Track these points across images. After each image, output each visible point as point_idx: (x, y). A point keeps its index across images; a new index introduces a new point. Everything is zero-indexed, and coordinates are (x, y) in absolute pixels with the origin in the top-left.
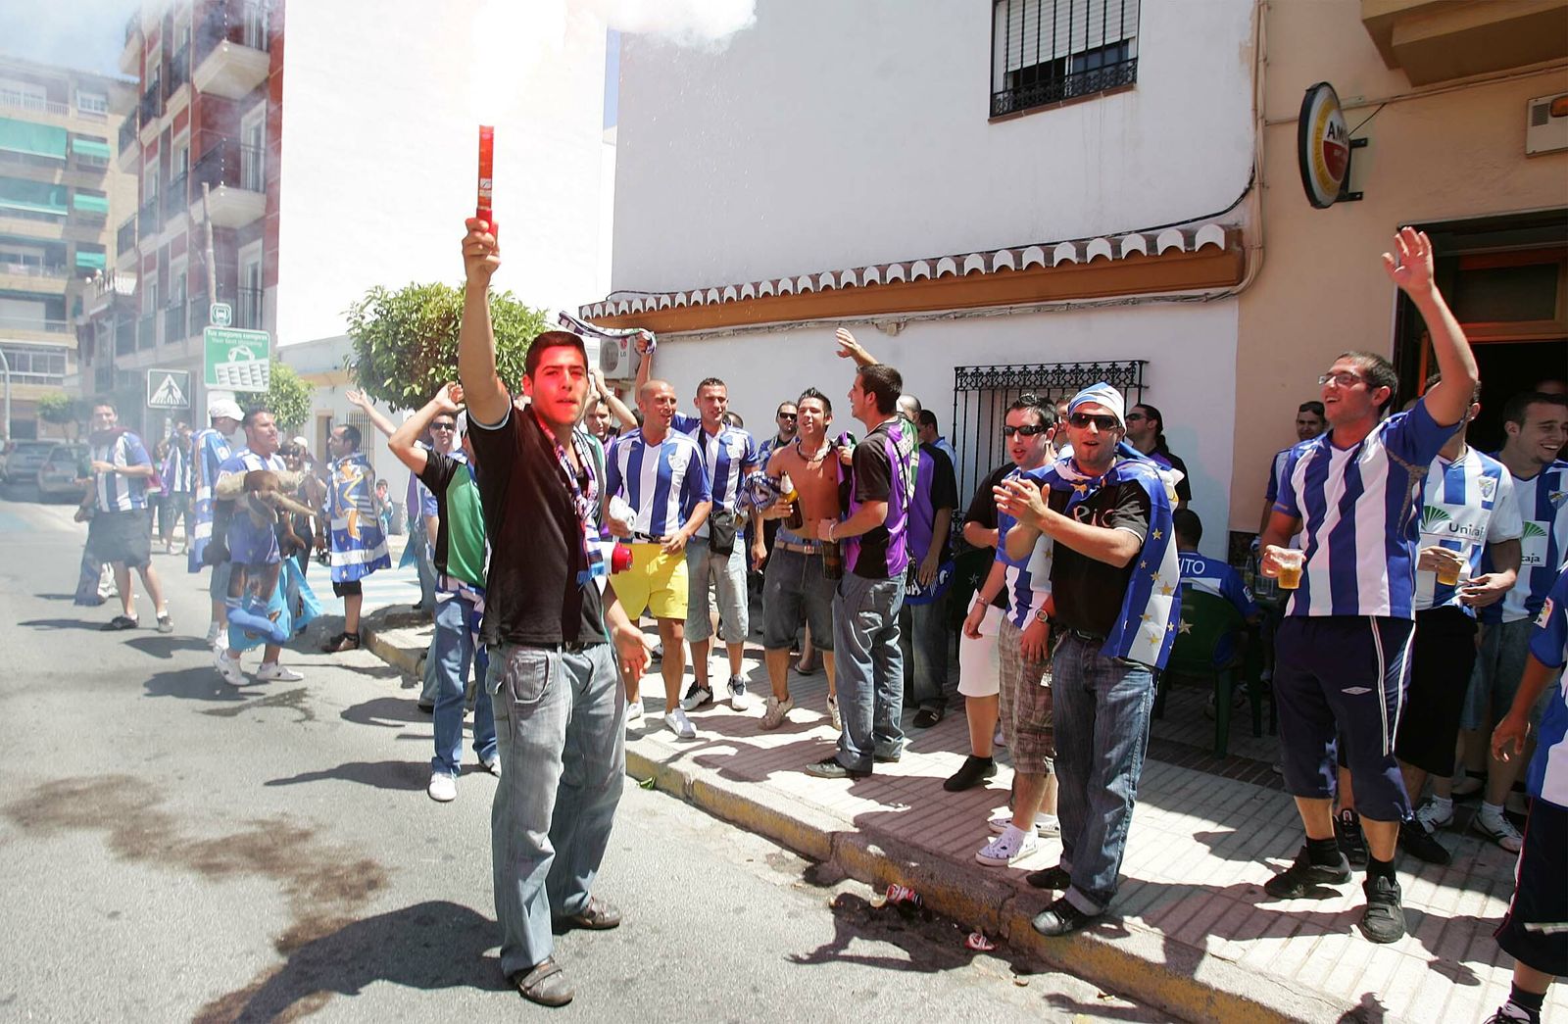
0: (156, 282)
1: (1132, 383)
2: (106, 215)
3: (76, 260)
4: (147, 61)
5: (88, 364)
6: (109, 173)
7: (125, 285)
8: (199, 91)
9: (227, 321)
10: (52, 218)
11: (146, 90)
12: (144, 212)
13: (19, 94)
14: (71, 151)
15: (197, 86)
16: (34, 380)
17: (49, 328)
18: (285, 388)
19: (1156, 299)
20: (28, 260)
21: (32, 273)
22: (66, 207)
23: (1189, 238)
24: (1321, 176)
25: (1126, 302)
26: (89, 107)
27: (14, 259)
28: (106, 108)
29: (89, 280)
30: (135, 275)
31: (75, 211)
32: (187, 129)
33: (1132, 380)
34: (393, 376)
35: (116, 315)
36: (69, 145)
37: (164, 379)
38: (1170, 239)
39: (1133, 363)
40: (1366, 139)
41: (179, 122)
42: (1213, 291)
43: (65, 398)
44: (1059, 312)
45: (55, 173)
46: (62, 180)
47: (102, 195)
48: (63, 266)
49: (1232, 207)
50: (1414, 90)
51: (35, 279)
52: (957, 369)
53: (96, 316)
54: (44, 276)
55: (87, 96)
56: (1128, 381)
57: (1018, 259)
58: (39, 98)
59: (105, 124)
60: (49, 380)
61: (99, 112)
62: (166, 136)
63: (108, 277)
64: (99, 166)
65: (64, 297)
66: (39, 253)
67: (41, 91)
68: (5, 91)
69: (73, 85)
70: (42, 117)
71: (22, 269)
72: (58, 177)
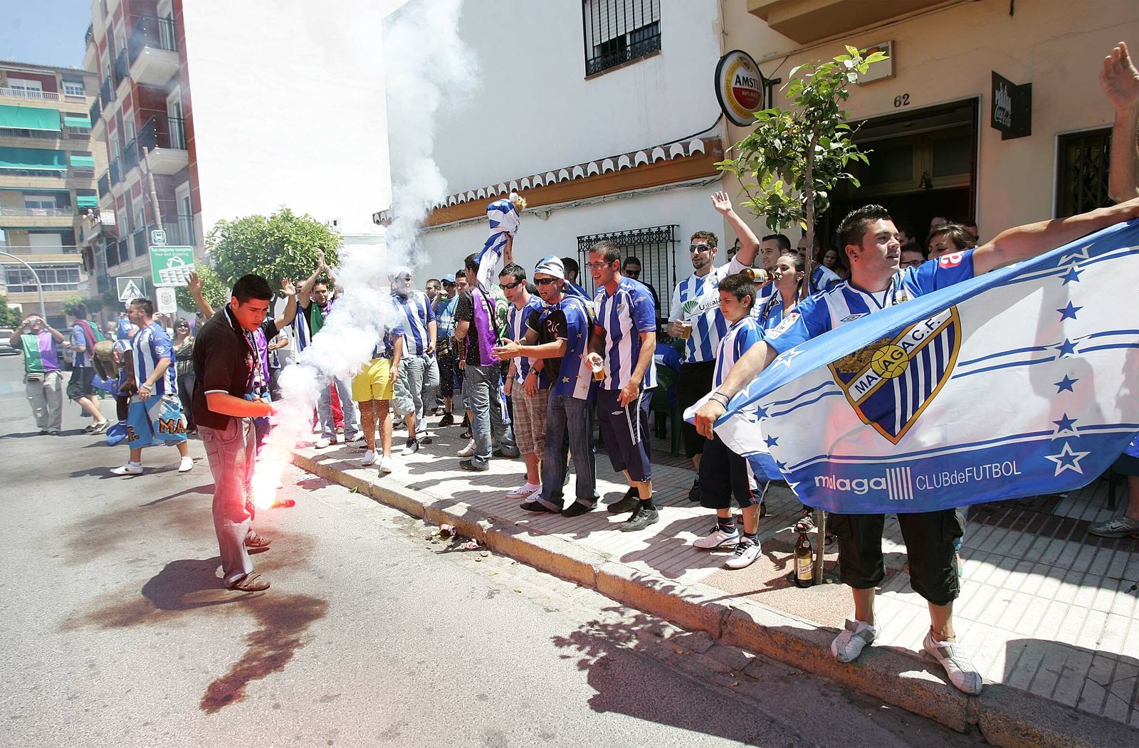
0: (126, 215)
1: (669, 239)
2: (93, 169)
3: (77, 202)
4: (101, 61)
5: (92, 274)
6: (91, 139)
7: (108, 218)
8: (135, 82)
9: (164, 241)
10: (57, 174)
11: (103, 82)
12: (113, 168)
13: (23, 88)
14: (64, 126)
15: (133, 79)
16: (60, 288)
17: (65, 251)
19: (677, 186)
20: (47, 205)
21: (49, 214)
22: (66, 166)
23: (686, 147)
24: (736, 108)
25: (662, 189)
26: (72, 93)
27: (35, 205)
28: (83, 92)
29: (85, 216)
30: (112, 211)
31: (72, 167)
32: (132, 109)
33: (669, 238)
34: (233, 275)
35: (104, 239)
36: (62, 121)
37: (127, 283)
38: (676, 149)
39: (669, 227)
40: (780, 79)
41: (126, 105)
42: (708, 179)
43: (80, 299)
44: (629, 198)
45: (55, 143)
46: (60, 147)
47: (89, 154)
48: (69, 208)
49: (714, 126)
50: (803, 46)
51: (51, 218)
52: (578, 238)
53: (93, 241)
54: (57, 215)
55: (70, 85)
56: (667, 238)
57: (600, 167)
58: (38, 89)
59: (83, 104)
60: (71, 287)
61: (79, 95)
62: (119, 114)
63: (97, 214)
64: (84, 134)
65: (72, 228)
66: (52, 199)
67: (38, 84)
68: (13, 87)
69: (59, 78)
70: (41, 102)
71: (42, 212)
72: (58, 145)
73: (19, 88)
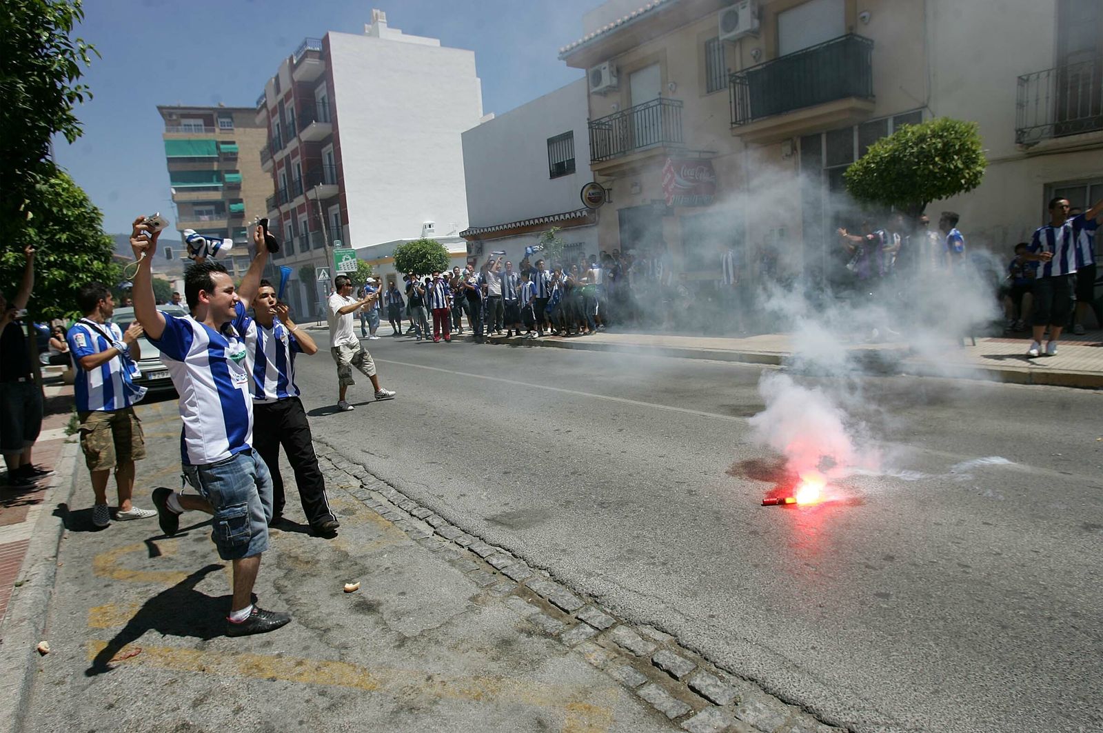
2: (241, 183)
3: (230, 209)
6: (239, 160)
8: (303, 140)
10: (216, 189)
12: (281, 192)
13: (191, 126)
14: (220, 151)
18: (362, 268)
20: (209, 213)
21: (211, 219)
22: (222, 182)
26: (225, 126)
27: (201, 213)
28: (232, 124)
31: (226, 183)
32: (299, 157)
36: (218, 148)
41: (294, 153)
45: (213, 165)
46: (218, 168)
47: (237, 172)
48: (225, 213)
51: (212, 222)
54: (216, 219)
55: (223, 120)
58: (201, 126)
59: (233, 133)
61: (229, 128)
64: (233, 156)
65: (227, 229)
66: (212, 208)
67: (201, 122)
68: (185, 125)
69: (215, 115)
70: (203, 136)
71: (206, 218)
72: (215, 167)
73: (188, 125)
